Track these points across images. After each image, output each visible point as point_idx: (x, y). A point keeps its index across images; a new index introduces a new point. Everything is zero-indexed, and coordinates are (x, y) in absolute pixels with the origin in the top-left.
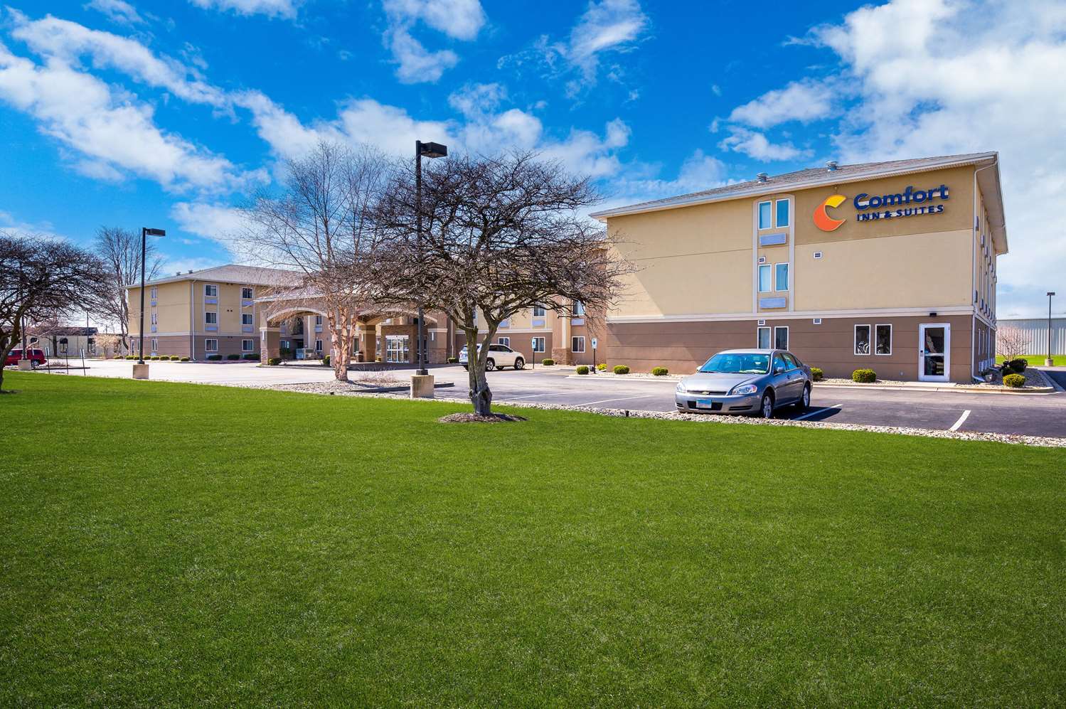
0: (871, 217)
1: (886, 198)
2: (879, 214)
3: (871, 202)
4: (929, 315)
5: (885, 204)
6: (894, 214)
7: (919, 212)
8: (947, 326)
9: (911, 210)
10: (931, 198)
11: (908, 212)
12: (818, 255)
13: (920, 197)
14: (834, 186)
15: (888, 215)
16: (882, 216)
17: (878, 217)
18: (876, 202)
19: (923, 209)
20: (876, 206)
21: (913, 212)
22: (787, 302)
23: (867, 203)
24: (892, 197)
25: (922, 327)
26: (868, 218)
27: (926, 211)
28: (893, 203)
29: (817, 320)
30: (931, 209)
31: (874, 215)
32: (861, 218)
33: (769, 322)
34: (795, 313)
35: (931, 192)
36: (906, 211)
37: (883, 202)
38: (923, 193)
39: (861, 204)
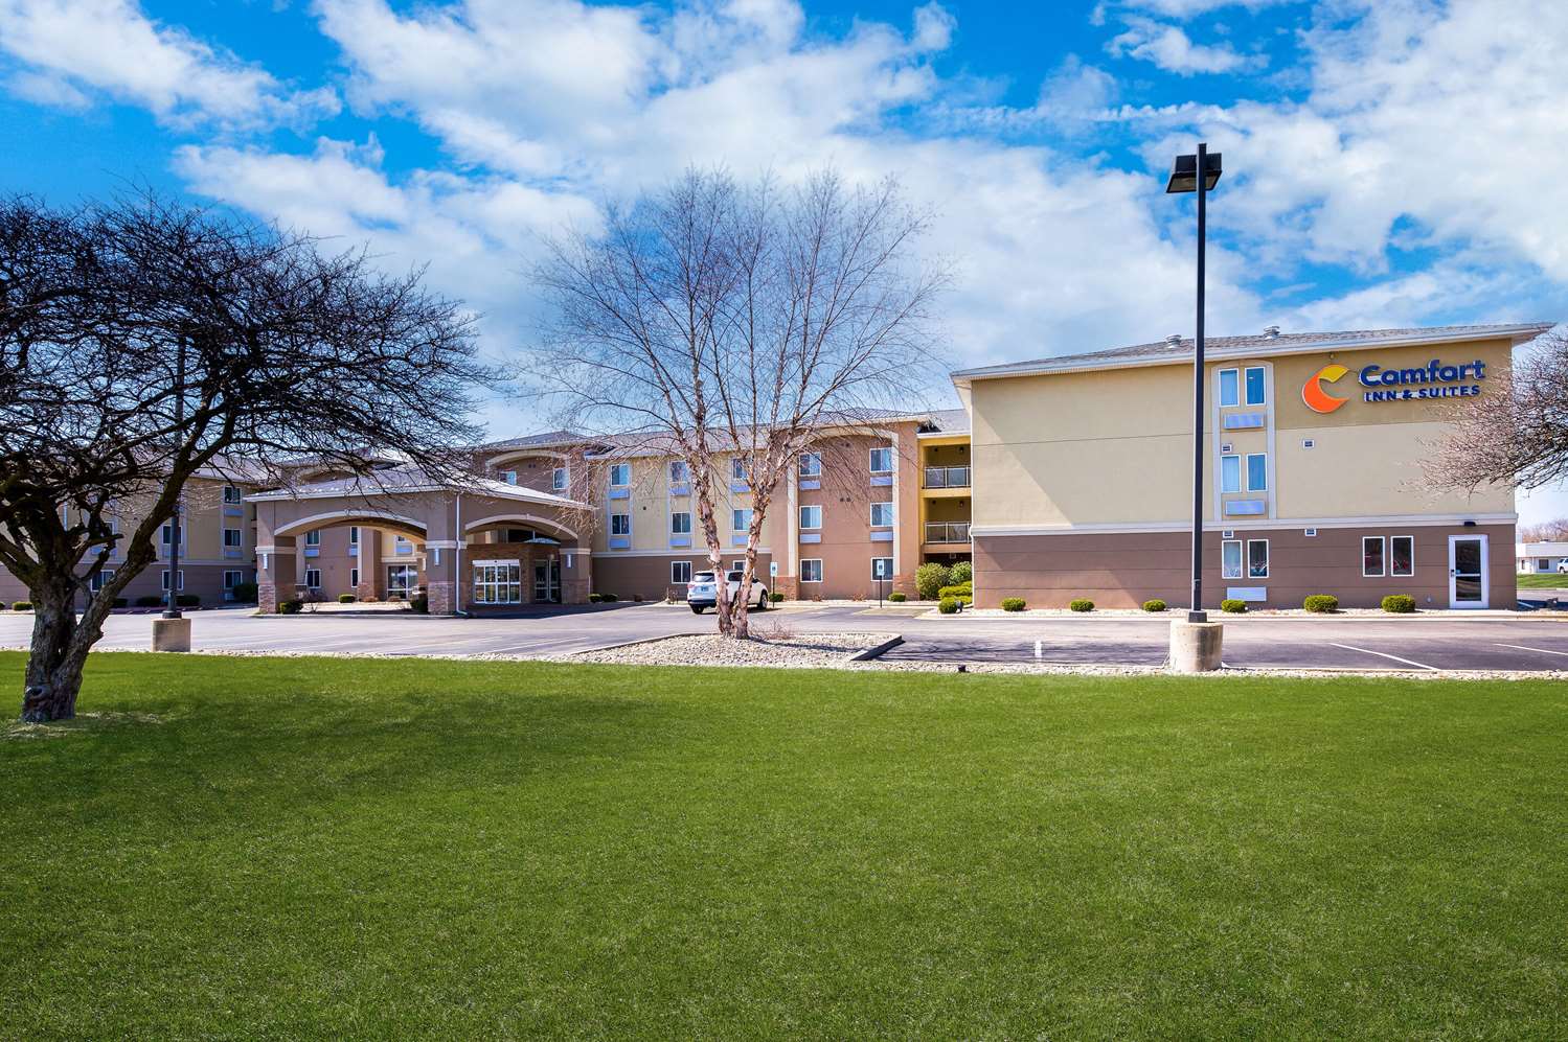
0: (1385, 397)
1: (1404, 373)
2: (1395, 392)
3: (1384, 378)
4: (1462, 524)
5: (1404, 381)
6: (1415, 394)
7: (1449, 393)
8: (1483, 539)
9: (1437, 390)
10: (1463, 376)
11: (1434, 393)
12: (1309, 444)
13: (1449, 374)
14: (1331, 353)
15: (1407, 395)
16: (1399, 395)
17: (1394, 397)
18: (1390, 378)
19: (1453, 389)
20: (1390, 383)
21: (1441, 393)
22: (1267, 506)
23: (1379, 378)
24: (1413, 373)
25: (1452, 540)
26: (1381, 398)
27: (1457, 392)
28: (1414, 380)
29: (1310, 531)
30: (1463, 390)
31: (1389, 394)
32: (1371, 398)
33: (1239, 534)
34: (1280, 522)
35: (1463, 369)
36: (1431, 390)
37: (1400, 378)
38: (1454, 370)
39: (1370, 378)
